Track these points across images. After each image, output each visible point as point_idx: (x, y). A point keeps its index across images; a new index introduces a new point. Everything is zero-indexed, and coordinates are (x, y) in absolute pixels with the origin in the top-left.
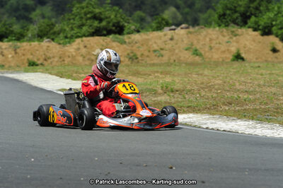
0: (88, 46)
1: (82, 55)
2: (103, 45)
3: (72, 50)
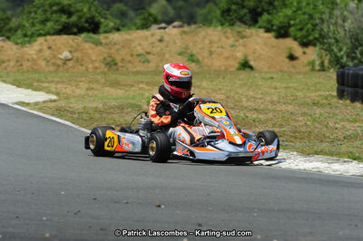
0: (53, 47)
1: (45, 59)
2: (72, 47)
3: (33, 52)
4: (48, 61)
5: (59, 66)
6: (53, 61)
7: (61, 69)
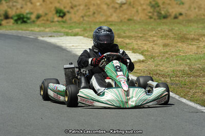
4: (108, 5)
5: (116, 8)
6: (113, 5)
7: (118, 11)
